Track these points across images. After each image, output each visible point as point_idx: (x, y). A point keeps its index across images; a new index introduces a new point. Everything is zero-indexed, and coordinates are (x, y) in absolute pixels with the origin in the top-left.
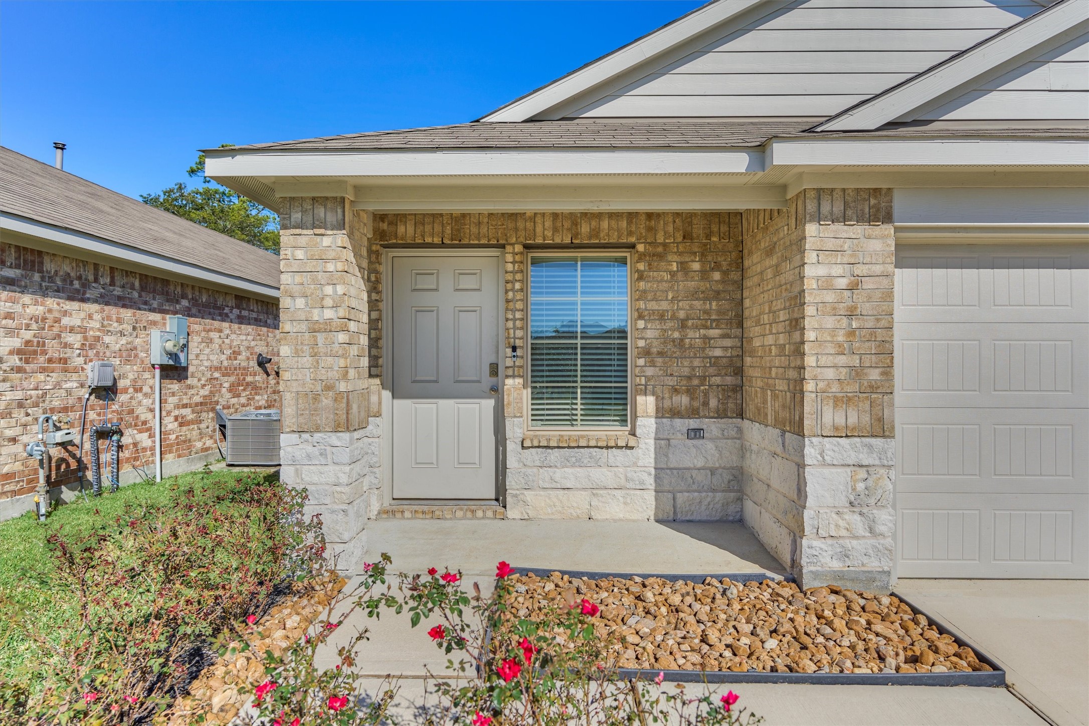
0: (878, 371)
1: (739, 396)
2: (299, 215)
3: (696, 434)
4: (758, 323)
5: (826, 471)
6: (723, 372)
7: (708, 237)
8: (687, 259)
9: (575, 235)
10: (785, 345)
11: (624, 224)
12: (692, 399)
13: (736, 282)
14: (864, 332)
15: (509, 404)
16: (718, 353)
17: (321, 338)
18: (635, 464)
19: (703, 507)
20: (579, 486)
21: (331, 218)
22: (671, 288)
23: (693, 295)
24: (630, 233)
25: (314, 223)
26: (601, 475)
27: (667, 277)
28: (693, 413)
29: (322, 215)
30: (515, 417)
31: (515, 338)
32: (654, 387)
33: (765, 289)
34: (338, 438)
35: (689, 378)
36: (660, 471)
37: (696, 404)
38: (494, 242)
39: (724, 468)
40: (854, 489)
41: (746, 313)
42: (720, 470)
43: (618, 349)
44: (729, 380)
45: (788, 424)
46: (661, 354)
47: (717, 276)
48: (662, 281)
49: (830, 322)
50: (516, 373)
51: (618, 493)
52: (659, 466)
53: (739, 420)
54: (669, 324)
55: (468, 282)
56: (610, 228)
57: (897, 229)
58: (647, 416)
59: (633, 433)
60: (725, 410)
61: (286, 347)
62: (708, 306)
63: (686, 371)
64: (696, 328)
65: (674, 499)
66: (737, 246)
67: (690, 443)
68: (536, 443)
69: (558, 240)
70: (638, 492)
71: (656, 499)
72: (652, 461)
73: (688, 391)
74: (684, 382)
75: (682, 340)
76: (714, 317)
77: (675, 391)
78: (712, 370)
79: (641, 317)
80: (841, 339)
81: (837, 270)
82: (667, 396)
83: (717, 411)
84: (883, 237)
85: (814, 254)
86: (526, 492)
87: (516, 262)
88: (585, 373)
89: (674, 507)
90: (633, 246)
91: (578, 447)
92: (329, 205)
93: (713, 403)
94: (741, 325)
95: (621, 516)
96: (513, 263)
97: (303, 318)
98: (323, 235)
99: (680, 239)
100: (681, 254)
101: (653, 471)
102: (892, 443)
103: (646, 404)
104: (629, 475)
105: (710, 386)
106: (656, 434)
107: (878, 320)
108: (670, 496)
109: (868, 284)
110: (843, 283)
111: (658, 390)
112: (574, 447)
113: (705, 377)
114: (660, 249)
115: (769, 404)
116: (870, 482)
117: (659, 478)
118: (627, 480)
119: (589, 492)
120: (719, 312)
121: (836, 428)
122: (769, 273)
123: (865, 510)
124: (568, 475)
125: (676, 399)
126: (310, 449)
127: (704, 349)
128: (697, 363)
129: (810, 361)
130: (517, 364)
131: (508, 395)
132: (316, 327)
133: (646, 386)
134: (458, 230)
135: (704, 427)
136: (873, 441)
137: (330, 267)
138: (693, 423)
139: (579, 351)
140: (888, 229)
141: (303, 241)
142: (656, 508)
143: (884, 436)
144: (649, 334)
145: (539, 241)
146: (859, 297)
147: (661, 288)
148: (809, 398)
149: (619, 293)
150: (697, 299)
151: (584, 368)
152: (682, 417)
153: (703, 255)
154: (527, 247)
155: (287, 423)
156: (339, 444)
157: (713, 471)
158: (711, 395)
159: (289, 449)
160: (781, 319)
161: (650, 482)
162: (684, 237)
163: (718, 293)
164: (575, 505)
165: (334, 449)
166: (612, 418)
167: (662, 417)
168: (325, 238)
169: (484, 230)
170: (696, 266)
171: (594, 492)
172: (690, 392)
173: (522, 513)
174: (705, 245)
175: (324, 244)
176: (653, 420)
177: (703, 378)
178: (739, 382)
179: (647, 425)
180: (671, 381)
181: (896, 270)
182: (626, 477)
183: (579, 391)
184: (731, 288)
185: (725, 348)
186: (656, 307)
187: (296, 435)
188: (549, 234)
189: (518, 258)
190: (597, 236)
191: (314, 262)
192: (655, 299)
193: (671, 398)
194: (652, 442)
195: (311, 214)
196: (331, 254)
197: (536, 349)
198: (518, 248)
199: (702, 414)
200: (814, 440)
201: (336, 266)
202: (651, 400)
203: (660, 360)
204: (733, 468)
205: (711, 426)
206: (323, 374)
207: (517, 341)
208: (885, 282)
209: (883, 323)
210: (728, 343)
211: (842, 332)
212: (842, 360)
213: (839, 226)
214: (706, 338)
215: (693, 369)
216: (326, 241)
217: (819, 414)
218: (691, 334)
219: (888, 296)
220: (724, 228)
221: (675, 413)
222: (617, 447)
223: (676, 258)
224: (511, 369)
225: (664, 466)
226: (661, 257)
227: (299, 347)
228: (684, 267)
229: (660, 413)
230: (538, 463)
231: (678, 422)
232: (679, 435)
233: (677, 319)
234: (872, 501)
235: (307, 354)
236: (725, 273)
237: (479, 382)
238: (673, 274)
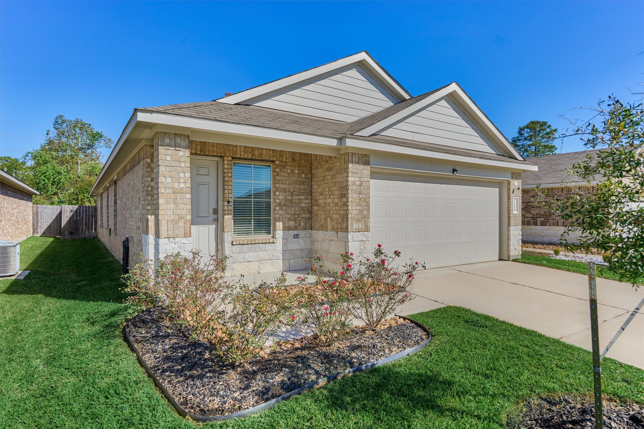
0: (366, 211)
1: (311, 222)
2: (168, 141)
3: (296, 236)
4: (321, 194)
5: (354, 243)
6: (305, 212)
7: (300, 160)
8: (293, 169)
9: (253, 155)
10: (338, 203)
11: (271, 152)
12: (295, 223)
13: (309, 178)
14: (363, 199)
15: (226, 226)
16: (304, 205)
17: (178, 196)
18: (275, 250)
19: (299, 265)
20: (254, 260)
21: (183, 143)
22: (288, 179)
23: (296, 183)
24: (274, 157)
25: (175, 145)
26: (263, 255)
27: (287, 175)
28: (296, 228)
29: (179, 141)
30: (229, 232)
31: (228, 198)
32: (282, 218)
33: (327, 182)
34: (186, 240)
35: (294, 215)
36: (284, 251)
37: (297, 225)
38: (219, 155)
39: (306, 249)
40: (361, 248)
41: (314, 190)
42: (304, 250)
43: (265, 203)
44: (307, 215)
45: (339, 229)
46: (285, 205)
47: (303, 176)
48: (285, 176)
49: (355, 196)
50: (229, 213)
51: (269, 262)
52: (284, 250)
53: (311, 230)
54: (288, 194)
55: (203, 171)
56: (266, 154)
57: (371, 167)
58: (280, 230)
59: (273, 237)
60: (306, 227)
61: (163, 200)
62: (300, 187)
63: (293, 212)
64: (297, 195)
65: (289, 262)
66: (310, 165)
67: (294, 240)
68: (238, 243)
69: (246, 157)
70: (276, 261)
71: (283, 263)
72: (281, 248)
73: (294, 220)
74: (293, 216)
75: (292, 200)
76: (302, 191)
77: (290, 220)
78: (302, 212)
79: (277, 190)
80: (357, 201)
81: (357, 179)
82: (287, 222)
83: (304, 227)
84: (367, 170)
85: (351, 173)
86: (233, 264)
87: (229, 164)
88: (255, 213)
89: (289, 265)
90: (273, 161)
91: (255, 244)
92: (182, 138)
93: (302, 224)
94: (311, 195)
95: (271, 271)
96: (228, 165)
97: (170, 187)
98: (179, 150)
99: (291, 160)
100: (291, 166)
101: (282, 252)
102: (370, 233)
103: (279, 225)
104: (273, 254)
105: (301, 218)
106: (283, 237)
107: (366, 195)
108: (288, 261)
109: (364, 184)
110: (358, 183)
111: (284, 219)
112: (253, 244)
113: (299, 214)
114: (284, 164)
115: (329, 223)
116: (364, 246)
117: (284, 254)
118: (273, 256)
119: (258, 262)
120: (304, 190)
121: (356, 229)
122: (329, 177)
123: (363, 255)
124: (250, 256)
125: (290, 223)
126: (173, 245)
127: (299, 203)
128: (297, 209)
129: (350, 208)
130: (229, 209)
131: (226, 222)
132: (177, 191)
133: (279, 218)
134: (203, 148)
135: (299, 234)
136: (365, 233)
137: (183, 165)
138: (296, 232)
139: (253, 204)
140: (368, 167)
141: (170, 152)
142: (283, 266)
143: (368, 231)
144: (281, 197)
145: (238, 156)
146: (362, 188)
147: (285, 179)
148: (350, 220)
149: (265, 180)
150: (297, 184)
151: (255, 211)
152: (292, 230)
153: (299, 167)
154: (233, 158)
155: (163, 234)
156: (187, 243)
157: (302, 250)
158: (302, 221)
159: (164, 246)
160: (336, 194)
161: (281, 256)
162: (292, 160)
163: (304, 182)
164: (253, 268)
165: (185, 245)
166: (264, 232)
167: (285, 230)
168: (180, 152)
169: (215, 149)
170: (296, 171)
171: (260, 262)
172: (295, 220)
173: (232, 274)
174: (299, 163)
175: (180, 155)
176: (282, 232)
177: (299, 215)
178: (311, 216)
179: (279, 233)
180: (288, 216)
181: (371, 180)
182: (272, 255)
183: (253, 221)
184: (308, 181)
185: (306, 203)
186: (283, 187)
187: (167, 239)
188: (242, 153)
189: (229, 163)
190: (261, 156)
191: (175, 162)
192: (282, 183)
193: (288, 223)
194: (281, 240)
195: (174, 141)
196: (183, 159)
197: (235, 202)
198: (230, 158)
199: (298, 229)
200: (351, 233)
201: (185, 165)
202: (281, 223)
203: (284, 208)
204: (308, 249)
205: (302, 233)
206: (179, 212)
207: (229, 199)
208: (368, 183)
209: (367, 196)
210: (307, 201)
211: (358, 199)
212: (358, 208)
213: (357, 165)
214: (300, 199)
215: (296, 211)
216: (181, 153)
217: (352, 225)
218: (295, 198)
219: (369, 188)
220: (306, 158)
221: (289, 229)
222: (269, 243)
223: (289, 167)
224: (227, 211)
225: (286, 250)
226: (284, 167)
227: (169, 200)
228: (292, 172)
229: (285, 229)
230: (238, 251)
231: (291, 232)
232: (291, 237)
233: (290, 192)
234: (365, 252)
235: (172, 203)
236: (306, 175)
237: (208, 217)
238: (289, 174)
